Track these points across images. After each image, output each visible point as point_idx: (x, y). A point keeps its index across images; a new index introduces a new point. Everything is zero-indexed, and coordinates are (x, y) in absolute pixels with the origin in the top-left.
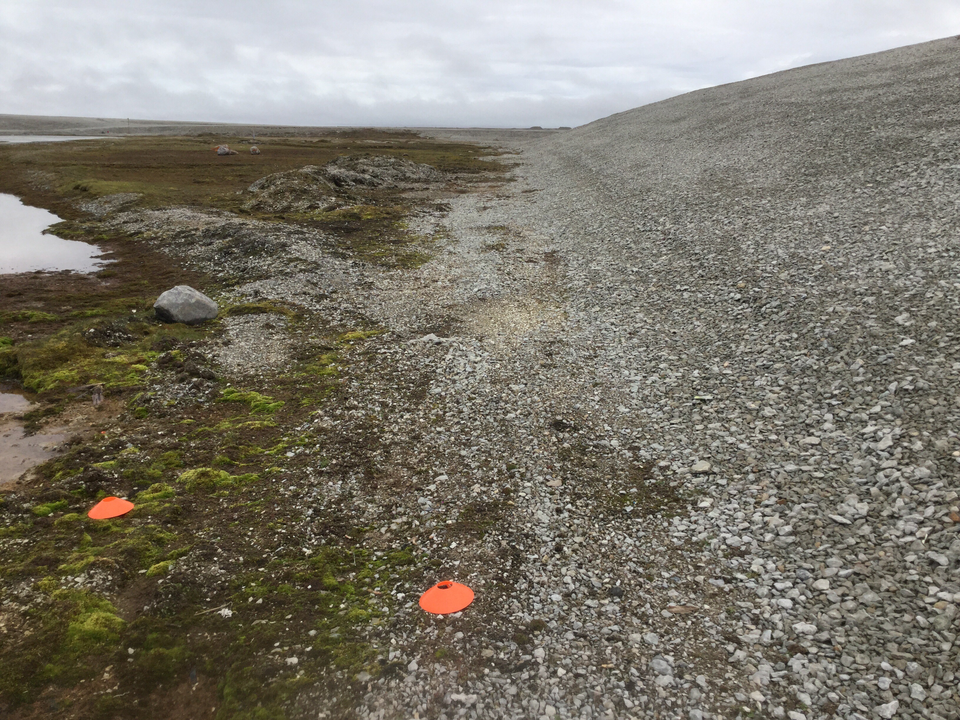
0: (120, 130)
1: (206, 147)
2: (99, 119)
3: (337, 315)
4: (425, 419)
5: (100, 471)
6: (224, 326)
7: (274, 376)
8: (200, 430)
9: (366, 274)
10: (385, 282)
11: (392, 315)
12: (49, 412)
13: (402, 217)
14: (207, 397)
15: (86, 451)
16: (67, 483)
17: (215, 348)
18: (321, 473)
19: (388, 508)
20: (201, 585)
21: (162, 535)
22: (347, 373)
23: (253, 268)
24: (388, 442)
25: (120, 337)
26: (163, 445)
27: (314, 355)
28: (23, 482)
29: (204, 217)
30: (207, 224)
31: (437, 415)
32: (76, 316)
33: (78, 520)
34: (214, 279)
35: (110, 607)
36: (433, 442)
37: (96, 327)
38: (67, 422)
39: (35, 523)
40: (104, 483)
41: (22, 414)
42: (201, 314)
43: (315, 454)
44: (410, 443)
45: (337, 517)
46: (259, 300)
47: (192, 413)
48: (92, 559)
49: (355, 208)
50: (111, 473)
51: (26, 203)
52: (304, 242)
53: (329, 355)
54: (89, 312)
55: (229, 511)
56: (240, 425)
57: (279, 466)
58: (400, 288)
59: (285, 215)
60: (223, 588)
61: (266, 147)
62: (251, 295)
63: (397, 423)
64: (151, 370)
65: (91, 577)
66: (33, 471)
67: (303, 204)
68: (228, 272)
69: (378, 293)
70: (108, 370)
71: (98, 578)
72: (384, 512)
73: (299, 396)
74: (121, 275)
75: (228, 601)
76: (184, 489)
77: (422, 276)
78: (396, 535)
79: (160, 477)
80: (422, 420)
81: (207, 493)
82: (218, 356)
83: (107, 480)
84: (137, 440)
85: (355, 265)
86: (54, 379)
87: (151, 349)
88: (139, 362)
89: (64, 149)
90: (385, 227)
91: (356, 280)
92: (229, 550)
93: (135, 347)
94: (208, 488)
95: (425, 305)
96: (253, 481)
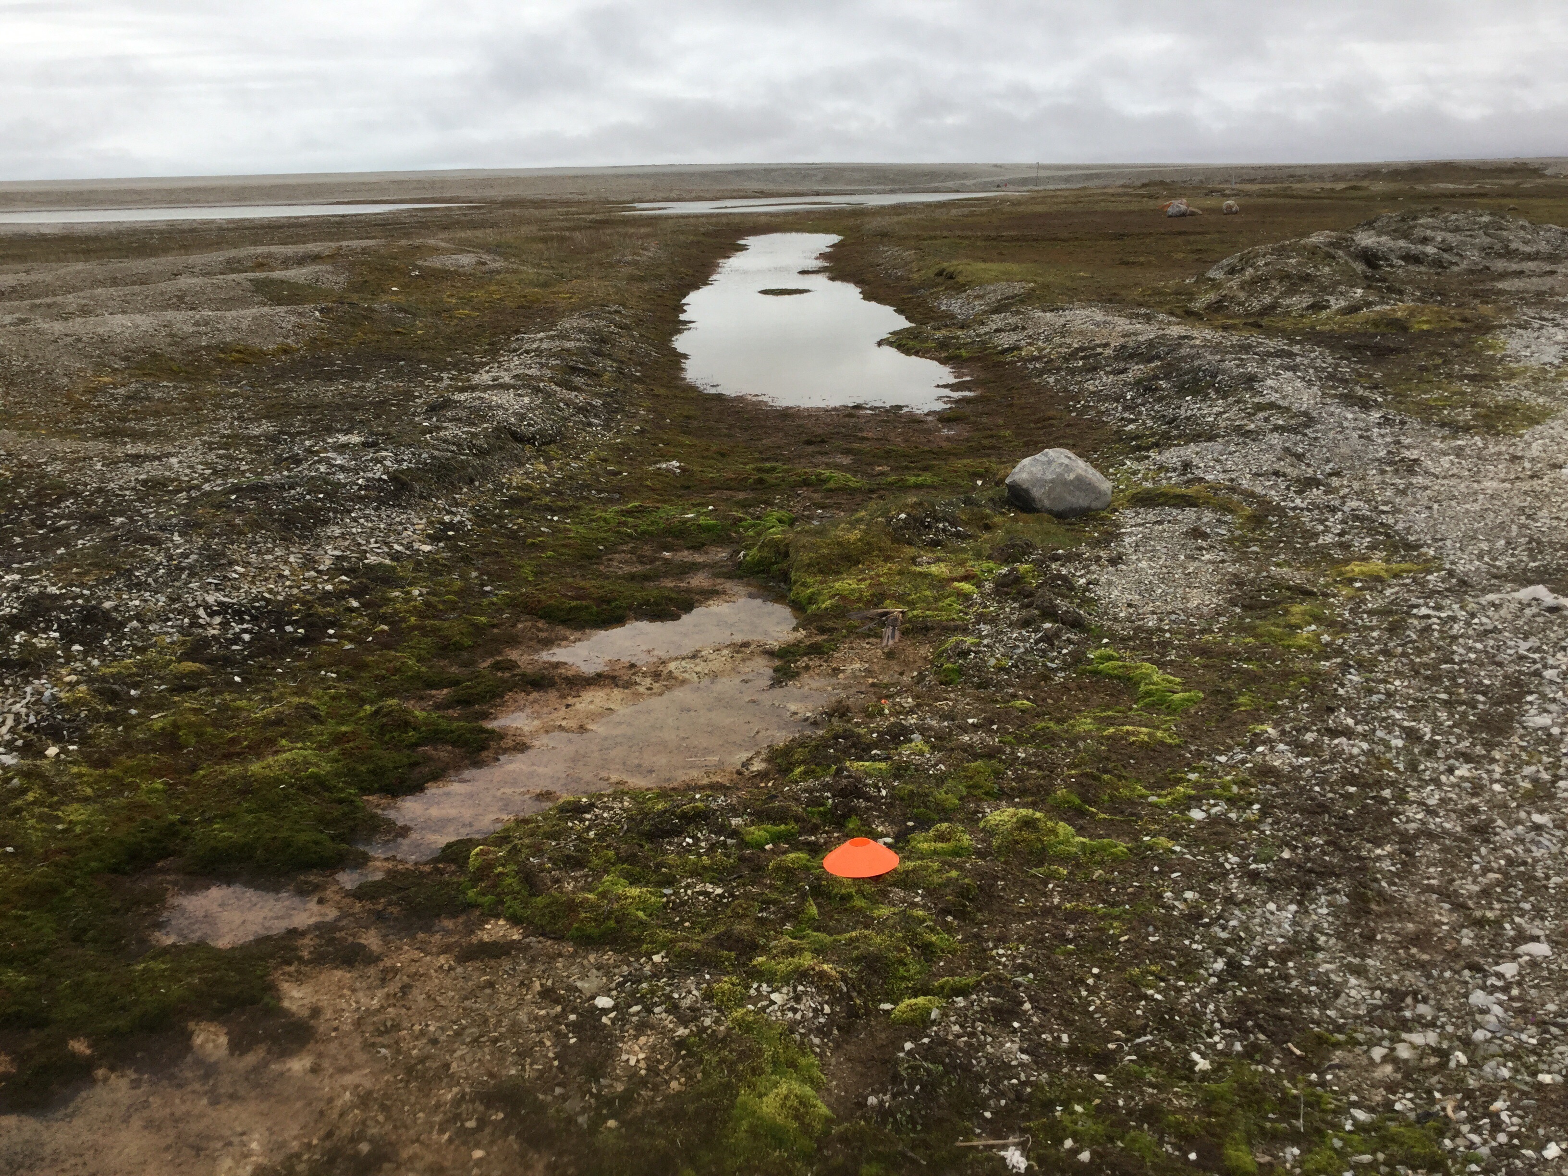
0: (1024, 182)
1: (1151, 204)
2: (996, 166)
3: (1334, 522)
4: (1506, 784)
5: (859, 780)
6: (1118, 526)
7: (1191, 635)
8: (1040, 725)
9: (1407, 441)
10: (1445, 461)
11: (1453, 533)
12: (815, 650)
13: (1495, 327)
14: (1064, 661)
15: (847, 735)
16: (806, 791)
17: (1093, 568)
18: (1254, 877)
19: (1397, 997)
20: (980, 1078)
21: (934, 939)
22: (1339, 652)
23: (1188, 419)
24: (1412, 827)
25: (944, 530)
26: (971, 746)
27: (1276, 603)
28: (746, 773)
29: (1122, 324)
30: (1124, 336)
31: (1535, 781)
32: (891, 484)
33: (807, 869)
34: (1119, 436)
35: (816, 1072)
36: (1520, 849)
37: (909, 510)
38: (836, 671)
39: (742, 859)
40: (862, 803)
41: (775, 645)
42: (1081, 500)
43: (1249, 825)
44: (1465, 841)
45: (1275, 991)
46: (1189, 481)
47: (1032, 688)
48: (807, 960)
49: (1399, 309)
50: (876, 786)
51: (868, 296)
52: (1290, 374)
53: (1305, 607)
54: (912, 480)
55: (1060, 915)
56: (1112, 730)
57: (1171, 837)
58: (1476, 476)
59: (1265, 321)
60: (1019, 1097)
61: (1252, 201)
62: (1175, 470)
63: (1438, 784)
64: (982, 595)
65: (798, 999)
66: (763, 756)
67: (1299, 301)
68: (1144, 423)
69: (1427, 482)
70: (916, 587)
71: (807, 1004)
72: (1385, 1007)
73: (1232, 686)
74: (973, 419)
75: (1023, 1131)
76: (990, 845)
77: (1527, 454)
78: (1407, 1076)
79: (955, 810)
80: (1497, 787)
81: (1028, 862)
82: (1096, 583)
83: (868, 799)
84: (931, 728)
85: (1386, 421)
86: (833, 592)
87: (989, 558)
88: (966, 578)
89: (938, 213)
90: (1456, 346)
91: (1382, 453)
92: (1045, 1011)
93: (964, 550)
94: (1031, 853)
95: (1529, 517)
96: (1115, 858)
